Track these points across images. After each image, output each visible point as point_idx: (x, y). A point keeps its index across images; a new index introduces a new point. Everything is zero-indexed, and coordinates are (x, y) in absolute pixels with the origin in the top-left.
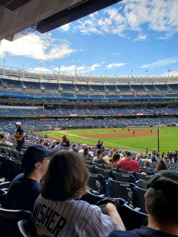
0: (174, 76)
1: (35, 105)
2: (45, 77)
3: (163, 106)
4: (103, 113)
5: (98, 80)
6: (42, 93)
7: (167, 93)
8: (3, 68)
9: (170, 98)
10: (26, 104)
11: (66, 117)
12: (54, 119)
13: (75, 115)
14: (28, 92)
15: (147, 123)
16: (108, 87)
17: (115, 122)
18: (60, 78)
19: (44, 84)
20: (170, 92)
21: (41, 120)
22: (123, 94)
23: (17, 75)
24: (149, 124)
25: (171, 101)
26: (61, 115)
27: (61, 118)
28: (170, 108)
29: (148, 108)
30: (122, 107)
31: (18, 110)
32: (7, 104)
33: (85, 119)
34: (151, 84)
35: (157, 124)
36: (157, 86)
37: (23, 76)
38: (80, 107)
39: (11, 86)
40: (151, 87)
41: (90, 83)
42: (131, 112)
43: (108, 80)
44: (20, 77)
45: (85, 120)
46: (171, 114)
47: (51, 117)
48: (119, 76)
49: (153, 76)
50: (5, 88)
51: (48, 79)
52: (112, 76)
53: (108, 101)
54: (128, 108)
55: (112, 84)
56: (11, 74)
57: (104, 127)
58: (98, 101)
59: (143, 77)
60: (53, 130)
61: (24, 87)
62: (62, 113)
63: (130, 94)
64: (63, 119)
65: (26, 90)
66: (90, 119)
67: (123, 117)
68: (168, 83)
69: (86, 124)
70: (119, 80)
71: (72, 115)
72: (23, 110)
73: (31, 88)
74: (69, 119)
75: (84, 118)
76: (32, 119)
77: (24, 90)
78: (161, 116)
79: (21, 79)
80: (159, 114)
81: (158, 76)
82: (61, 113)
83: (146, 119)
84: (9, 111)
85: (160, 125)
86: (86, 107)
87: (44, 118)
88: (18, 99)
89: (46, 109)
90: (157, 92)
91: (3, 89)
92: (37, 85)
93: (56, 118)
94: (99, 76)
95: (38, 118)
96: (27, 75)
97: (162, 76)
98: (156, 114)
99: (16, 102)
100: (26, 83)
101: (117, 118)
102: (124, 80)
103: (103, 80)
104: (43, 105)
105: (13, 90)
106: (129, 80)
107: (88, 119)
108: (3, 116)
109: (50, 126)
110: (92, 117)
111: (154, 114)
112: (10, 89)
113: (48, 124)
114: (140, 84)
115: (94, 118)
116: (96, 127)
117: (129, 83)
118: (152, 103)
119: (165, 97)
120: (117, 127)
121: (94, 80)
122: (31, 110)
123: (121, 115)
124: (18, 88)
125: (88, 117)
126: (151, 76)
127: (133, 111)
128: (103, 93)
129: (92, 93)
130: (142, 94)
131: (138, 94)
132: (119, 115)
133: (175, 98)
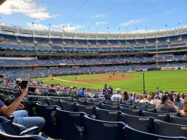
0: (141, 33)
1: (30, 56)
2: (37, 32)
3: (133, 56)
4: (87, 62)
5: (82, 36)
6: (35, 46)
7: (135, 46)
9: (138, 50)
10: (22, 55)
11: (56, 66)
12: (46, 68)
13: (64, 64)
14: (23, 45)
15: (121, 70)
16: (90, 41)
17: (98, 69)
18: (50, 33)
19: (36, 39)
20: (137, 45)
21: (35, 69)
22: (102, 47)
23: (12, 31)
24: (123, 70)
25: (139, 52)
26: (52, 64)
27: (52, 66)
28: (138, 57)
29: (120, 58)
30: (102, 57)
31: (14, 60)
32: (3, 56)
33: (73, 67)
34: (123, 39)
35: (129, 70)
36: (128, 41)
37: (18, 32)
38: (68, 58)
39: (7, 40)
40: (123, 42)
41: (75, 38)
43: (90, 36)
44: (14, 32)
47: (43, 66)
48: (99, 33)
49: (125, 33)
50: (1, 41)
51: (40, 35)
52: (93, 32)
53: (91, 53)
54: (106, 58)
55: (93, 39)
56: (6, 30)
57: (88, 74)
58: (83, 53)
59: (117, 33)
60: (47, 76)
61: (19, 41)
62: (52, 63)
63: (108, 47)
64: (54, 68)
65: (21, 44)
67: (103, 65)
68: (136, 38)
69: (74, 72)
70: (99, 36)
71: (61, 64)
72: (18, 61)
73: (25, 42)
74: (59, 68)
75: (71, 66)
76: (27, 68)
77: (19, 43)
78: (132, 63)
79: (16, 34)
80: (130, 62)
81: (129, 33)
83: (120, 66)
84: (7, 61)
85: (131, 71)
86: (72, 57)
87: (37, 67)
88: (14, 51)
89: (39, 60)
90: (128, 45)
92: (31, 39)
93: (48, 67)
94: (82, 32)
95: (33, 68)
96: (21, 31)
97: (132, 33)
98: (127, 62)
99: (12, 54)
100: (20, 38)
101: (98, 66)
102: (103, 36)
103: (86, 36)
104: (36, 57)
105: (9, 43)
106: (106, 36)
109: (43, 74)
110: (78, 66)
111: (126, 62)
112: (6, 43)
113: (41, 72)
114: (115, 39)
115: (80, 66)
116: (82, 74)
117: (106, 38)
118: (124, 54)
119: (134, 49)
120: (99, 73)
121: (78, 35)
124: (14, 42)
125: (75, 66)
126: (123, 33)
127: (110, 60)
128: (86, 46)
129: (77, 45)
130: (117, 47)
131: (114, 47)
132: (100, 63)
133: (142, 49)
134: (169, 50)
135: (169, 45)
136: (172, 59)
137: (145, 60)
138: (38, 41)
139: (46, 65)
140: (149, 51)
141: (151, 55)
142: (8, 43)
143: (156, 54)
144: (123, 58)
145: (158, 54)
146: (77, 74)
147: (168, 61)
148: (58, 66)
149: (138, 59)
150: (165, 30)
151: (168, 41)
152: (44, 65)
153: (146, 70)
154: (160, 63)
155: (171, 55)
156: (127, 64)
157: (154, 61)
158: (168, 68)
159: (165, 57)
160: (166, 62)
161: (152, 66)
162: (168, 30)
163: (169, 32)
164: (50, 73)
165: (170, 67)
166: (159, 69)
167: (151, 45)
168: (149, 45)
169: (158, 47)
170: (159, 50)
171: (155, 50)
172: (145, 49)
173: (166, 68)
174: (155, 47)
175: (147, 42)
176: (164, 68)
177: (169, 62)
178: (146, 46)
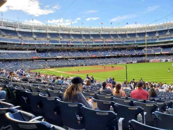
0: (132, 27)
1: (30, 50)
2: (36, 28)
3: (124, 49)
4: (81, 55)
5: (77, 30)
6: (34, 40)
7: (126, 39)
8: (1, 20)
9: (128, 43)
10: (22, 49)
12: (45, 60)
13: (61, 57)
14: (23, 40)
15: (113, 62)
16: (84, 35)
17: (91, 61)
18: (48, 28)
19: (35, 33)
20: (128, 39)
21: (35, 61)
22: (96, 41)
23: (13, 26)
24: (114, 62)
25: (129, 46)
26: (50, 57)
27: (50, 59)
28: (129, 50)
29: (113, 51)
30: (95, 51)
31: (15, 53)
32: (6, 49)
34: (115, 33)
35: (120, 62)
36: (120, 35)
37: (19, 27)
38: (64, 51)
39: (9, 35)
40: (115, 36)
41: (71, 32)
42: (102, 54)
43: (84, 30)
44: (15, 28)
45: (68, 60)
46: (129, 54)
48: (93, 28)
49: (117, 27)
50: (4, 36)
51: (38, 29)
52: (87, 27)
53: (85, 46)
54: (99, 51)
55: (88, 33)
56: (8, 25)
57: (83, 65)
58: (78, 46)
59: (110, 28)
60: (44, 68)
61: (20, 36)
63: (101, 41)
64: (52, 60)
66: (72, 59)
67: (96, 58)
68: (127, 33)
69: (69, 64)
70: (93, 30)
71: (58, 57)
72: (19, 53)
73: (25, 36)
74: (56, 60)
76: (27, 60)
77: (20, 38)
79: (17, 30)
80: (121, 55)
81: (120, 28)
82: (49, 55)
83: (112, 59)
84: (9, 54)
85: (122, 63)
86: (68, 50)
87: (36, 59)
88: (15, 45)
89: (38, 53)
90: (120, 39)
91: (2, 37)
92: (30, 34)
93: (46, 60)
94: (77, 27)
95: (32, 60)
96: (21, 27)
97: (123, 28)
98: (119, 55)
99: (14, 48)
100: (21, 33)
101: (92, 58)
102: (96, 30)
103: (81, 30)
104: (36, 50)
105: (11, 38)
106: (99, 30)
107: (70, 60)
108: (3, 58)
109: (42, 66)
110: (73, 58)
111: (118, 55)
112: (8, 37)
113: (40, 64)
114: (107, 33)
115: (75, 59)
116: (77, 66)
117: (100, 32)
118: (116, 47)
119: (125, 43)
120: (92, 65)
121: (74, 30)
122: (26, 54)
123: (95, 56)
124: (15, 36)
125: (71, 58)
126: (115, 28)
127: (103, 53)
128: (81, 40)
129: (72, 40)
130: (109, 41)
131: (106, 41)
132: (93, 56)
133: (132, 43)
134: (157, 43)
135: (158, 39)
136: (160, 52)
137: (136, 52)
138: (37, 35)
139: (44, 58)
140: (139, 44)
141: (141, 49)
142: (9, 37)
143: (145, 47)
145: (148, 47)
146: (73, 66)
147: (156, 53)
148: (55, 59)
149: (129, 51)
150: (154, 25)
151: (157, 35)
152: (43, 58)
153: (136, 62)
154: (149, 55)
155: (159, 48)
156: (118, 57)
157: (144, 54)
158: (156, 60)
159: (153, 50)
161: (141, 58)
162: (157, 24)
163: (158, 27)
164: (48, 65)
165: (158, 60)
166: (148, 61)
167: (141, 39)
168: (139, 39)
169: (147, 40)
170: (148, 44)
171: (145, 44)
172: (136, 42)
173: (154, 60)
174: (144, 41)
175: (137, 36)
176: (152, 60)
177: (157, 55)
178: (136, 40)
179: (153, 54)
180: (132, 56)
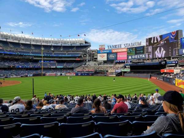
3: (17, 60)
7: (19, 50)
9: (22, 54)
20: (23, 49)
24: (4, 75)
25: (24, 57)
29: (2, 61)
34: (5, 40)
36: (11, 43)
40: (5, 43)
68: (21, 42)
78: (16, 68)
80: (13, 67)
81: (13, 35)
85: (14, 76)
90: (11, 48)
97: (16, 35)
111: (9, 66)
118: (6, 57)
119: (19, 53)
133: (27, 54)
135: (53, 53)
136: (55, 66)
137: (31, 65)
140: (35, 57)
141: (36, 61)
143: (41, 60)
144: (5, 62)
145: (44, 60)
147: (52, 67)
149: (23, 63)
150: (50, 39)
151: (52, 49)
153: (31, 75)
154: (45, 69)
155: (55, 62)
156: (9, 69)
157: (40, 67)
158: (52, 74)
159: (49, 63)
160: (50, 69)
161: (37, 72)
162: (53, 39)
163: (53, 42)
165: (54, 73)
166: (44, 75)
167: (37, 51)
168: (34, 51)
169: (44, 53)
170: (44, 57)
171: (41, 57)
172: (31, 54)
174: (40, 53)
175: (33, 48)
176: (49, 73)
177: (53, 69)
178: (31, 51)
179: (49, 67)
180: (27, 69)
